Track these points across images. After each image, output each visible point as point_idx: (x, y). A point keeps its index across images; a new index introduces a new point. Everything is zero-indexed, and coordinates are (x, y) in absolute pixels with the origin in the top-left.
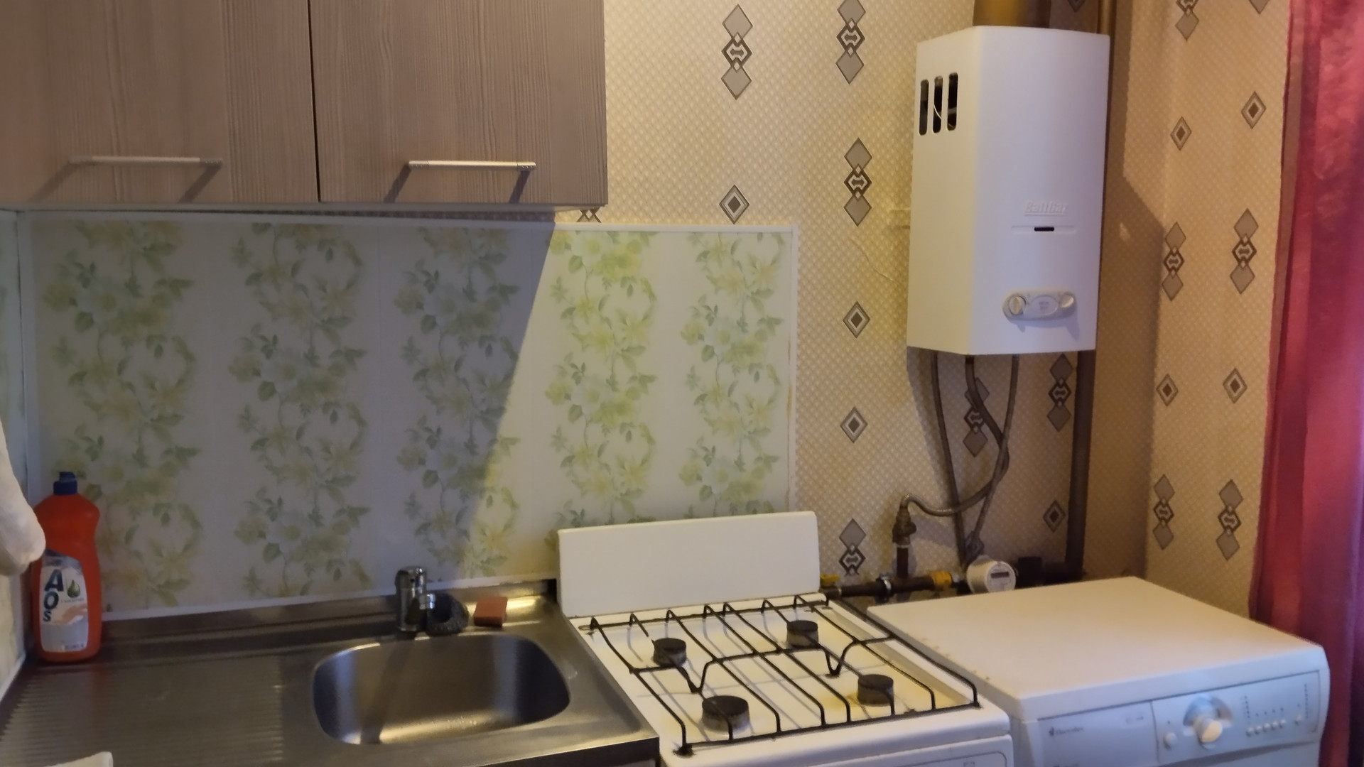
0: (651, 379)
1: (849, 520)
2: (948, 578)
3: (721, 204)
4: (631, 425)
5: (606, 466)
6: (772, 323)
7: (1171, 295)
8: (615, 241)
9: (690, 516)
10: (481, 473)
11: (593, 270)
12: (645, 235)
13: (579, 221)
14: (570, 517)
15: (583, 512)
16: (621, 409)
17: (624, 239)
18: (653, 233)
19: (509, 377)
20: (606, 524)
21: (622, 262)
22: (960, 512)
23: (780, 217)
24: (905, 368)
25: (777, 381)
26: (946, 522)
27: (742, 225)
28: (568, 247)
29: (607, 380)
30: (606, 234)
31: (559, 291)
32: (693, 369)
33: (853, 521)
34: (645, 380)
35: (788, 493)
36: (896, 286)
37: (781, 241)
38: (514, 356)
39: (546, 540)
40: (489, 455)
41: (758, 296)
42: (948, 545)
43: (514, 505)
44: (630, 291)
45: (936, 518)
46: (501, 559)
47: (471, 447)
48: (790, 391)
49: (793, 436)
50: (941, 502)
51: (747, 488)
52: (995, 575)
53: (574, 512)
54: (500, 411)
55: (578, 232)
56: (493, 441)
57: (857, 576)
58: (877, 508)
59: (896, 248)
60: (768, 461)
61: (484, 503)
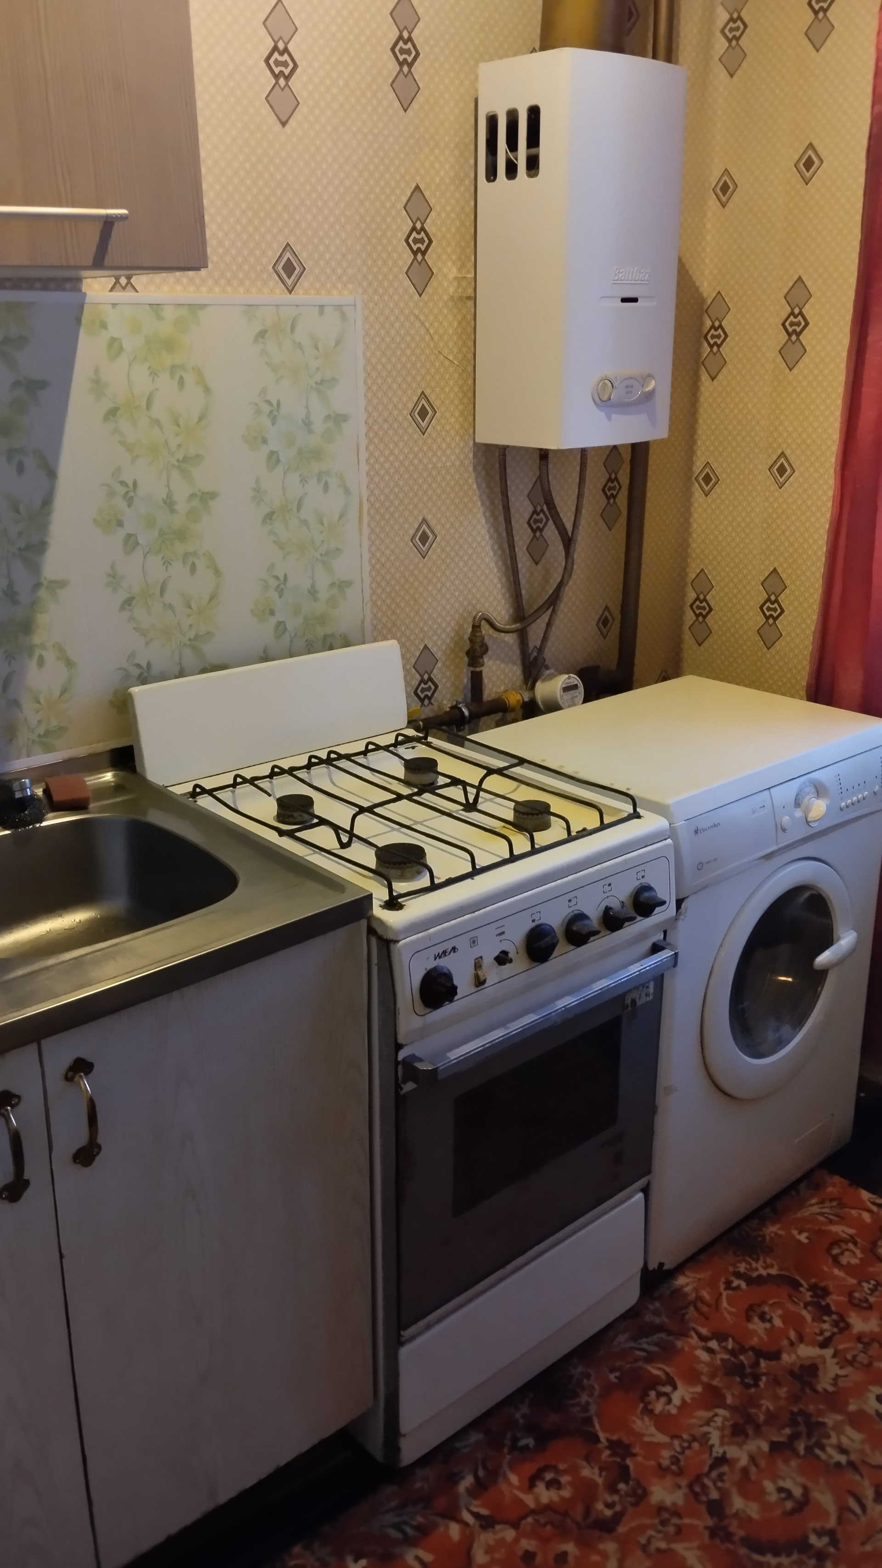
0: (213, 495)
1: (422, 647)
2: (519, 697)
3: (274, 267)
4: (195, 554)
5: (170, 606)
6: (339, 419)
7: (713, 376)
8: (160, 318)
9: (265, 658)
10: (27, 627)
11: (135, 357)
12: (194, 308)
13: (111, 290)
14: (135, 672)
15: (149, 665)
16: (181, 535)
17: (169, 314)
18: (203, 306)
19: (47, 502)
20: (176, 677)
21: (169, 345)
22: (526, 627)
23: (339, 286)
24: (471, 469)
25: (347, 491)
26: (511, 639)
27: (299, 295)
28: (104, 326)
29: (163, 500)
30: (147, 307)
31: (98, 385)
32: (257, 481)
33: (426, 647)
34: (206, 497)
35: (363, 622)
36: (460, 371)
37: (343, 317)
38: (52, 474)
39: (111, 703)
40: (34, 604)
41: (323, 385)
42: (514, 663)
43: (70, 664)
44: (181, 383)
45: (503, 634)
46: (62, 730)
47: (11, 595)
48: (361, 504)
49: (366, 556)
50: (507, 618)
51: (322, 620)
52: (566, 689)
53: (138, 666)
54: (41, 547)
55: (114, 305)
56: (38, 586)
57: (431, 706)
58: (448, 630)
59: (460, 323)
60: (342, 585)
61: (33, 664)
